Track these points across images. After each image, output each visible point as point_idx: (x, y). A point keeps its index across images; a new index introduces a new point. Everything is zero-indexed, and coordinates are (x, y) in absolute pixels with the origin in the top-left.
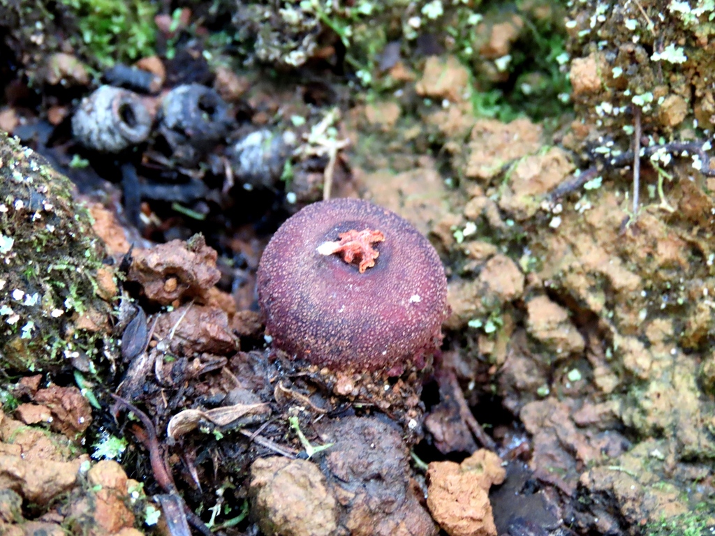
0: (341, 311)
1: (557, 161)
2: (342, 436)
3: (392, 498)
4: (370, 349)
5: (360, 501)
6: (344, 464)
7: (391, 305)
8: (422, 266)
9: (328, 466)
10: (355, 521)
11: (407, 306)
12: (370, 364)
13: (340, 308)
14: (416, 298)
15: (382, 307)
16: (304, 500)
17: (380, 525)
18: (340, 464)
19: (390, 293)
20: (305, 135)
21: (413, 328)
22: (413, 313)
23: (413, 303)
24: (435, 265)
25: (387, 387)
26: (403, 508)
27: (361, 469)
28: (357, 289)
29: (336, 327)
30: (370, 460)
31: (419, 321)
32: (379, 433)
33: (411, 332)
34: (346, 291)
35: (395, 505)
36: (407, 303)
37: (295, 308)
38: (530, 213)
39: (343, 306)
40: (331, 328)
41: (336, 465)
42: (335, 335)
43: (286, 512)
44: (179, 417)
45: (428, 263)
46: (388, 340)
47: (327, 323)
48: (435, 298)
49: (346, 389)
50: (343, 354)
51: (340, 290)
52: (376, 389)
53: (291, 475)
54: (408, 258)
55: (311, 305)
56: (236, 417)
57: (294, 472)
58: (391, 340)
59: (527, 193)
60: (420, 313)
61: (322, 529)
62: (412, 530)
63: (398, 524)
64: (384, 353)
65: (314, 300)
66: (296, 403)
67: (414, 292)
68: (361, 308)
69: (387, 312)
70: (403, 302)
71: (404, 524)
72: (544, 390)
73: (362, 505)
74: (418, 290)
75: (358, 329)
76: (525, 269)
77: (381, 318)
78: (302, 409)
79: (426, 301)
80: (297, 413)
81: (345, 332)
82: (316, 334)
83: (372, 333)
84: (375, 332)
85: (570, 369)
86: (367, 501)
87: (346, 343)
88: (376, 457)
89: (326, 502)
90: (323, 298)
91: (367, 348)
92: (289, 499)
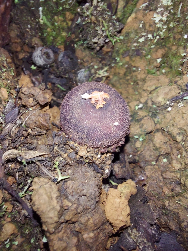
0: (86, 122)
1: (175, 88)
2: (76, 173)
3: (89, 207)
4: (94, 140)
5: (73, 209)
6: (72, 187)
7: (106, 124)
8: (122, 111)
9: (65, 187)
10: (69, 217)
11: (112, 126)
12: (93, 146)
13: (86, 121)
14: (117, 124)
15: (102, 124)
16: (47, 204)
17: (81, 217)
18: (70, 187)
19: (106, 119)
20: (97, 72)
21: (113, 135)
22: (114, 129)
23: (115, 125)
24: (127, 112)
25: (99, 156)
26: (93, 211)
27: (79, 191)
28: (94, 115)
29: (82, 128)
30: (83, 188)
31: (116, 133)
32: (91, 176)
33: (112, 137)
34: (89, 115)
35: (90, 210)
36: (113, 125)
37: (69, 117)
38: (162, 104)
39: (87, 121)
40: (80, 128)
41: (69, 187)
42: (81, 132)
43: (39, 207)
44: (10, 151)
45: (124, 111)
46: (102, 138)
47: (79, 126)
48: (125, 125)
49: (83, 154)
50: (83, 140)
51: (87, 114)
52: (95, 156)
53: (46, 190)
54: (117, 107)
55: (75, 118)
56: (34, 156)
57: (47, 189)
58: (103, 138)
59: (163, 97)
60: (117, 130)
61: (52, 220)
62: (95, 222)
63: (89, 219)
64: (100, 143)
65: (76, 116)
66: (60, 155)
67: (117, 121)
68: (94, 123)
69: (104, 127)
70: (111, 124)
71: (92, 219)
72: (154, 163)
73: (74, 210)
74: (118, 120)
75: (91, 131)
76: (156, 122)
77: (101, 129)
78: (62, 159)
79: (121, 125)
80: (59, 160)
81: (85, 131)
82: (74, 130)
83: (96, 134)
84: (97, 134)
85: (164, 158)
86: (76, 209)
87: (85, 136)
88: (86, 187)
89: (56, 208)
90: (80, 116)
91: (93, 140)
92: (41, 201)
